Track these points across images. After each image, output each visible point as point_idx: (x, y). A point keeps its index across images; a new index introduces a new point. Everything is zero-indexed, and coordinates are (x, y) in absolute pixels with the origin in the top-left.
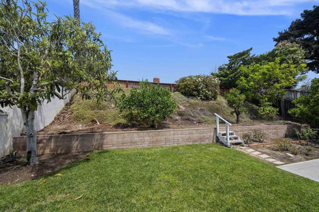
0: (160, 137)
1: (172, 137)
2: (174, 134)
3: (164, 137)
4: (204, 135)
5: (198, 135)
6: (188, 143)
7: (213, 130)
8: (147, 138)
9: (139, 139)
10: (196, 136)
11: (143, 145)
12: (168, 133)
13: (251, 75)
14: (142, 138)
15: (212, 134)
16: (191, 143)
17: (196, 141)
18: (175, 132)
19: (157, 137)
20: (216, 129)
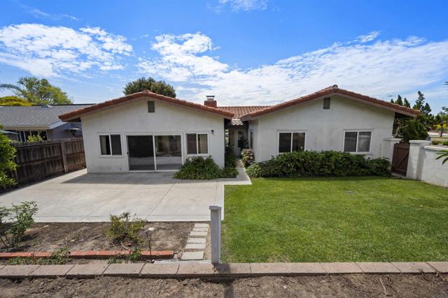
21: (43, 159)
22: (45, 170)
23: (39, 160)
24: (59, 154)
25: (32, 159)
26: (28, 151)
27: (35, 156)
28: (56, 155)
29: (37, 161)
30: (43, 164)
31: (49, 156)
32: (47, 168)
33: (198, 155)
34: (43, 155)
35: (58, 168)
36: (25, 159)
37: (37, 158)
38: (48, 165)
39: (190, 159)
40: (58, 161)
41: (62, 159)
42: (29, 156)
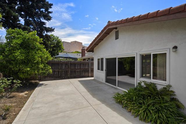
21: (80, 69)
22: (81, 74)
23: (79, 69)
24: (88, 68)
25: (76, 68)
26: (75, 64)
27: (78, 67)
28: (86, 68)
29: (78, 69)
30: (80, 71)
31: (83, 68)
32: (82, 73)
33: (152, 81)
34: (81, 67)
35: (86, 74)
36: (74, 67)
37: (78, 68)
38: (82, 72)
39: (143, 84)
40: (87, 71)
41: (89, 70)
42: (75, 67)
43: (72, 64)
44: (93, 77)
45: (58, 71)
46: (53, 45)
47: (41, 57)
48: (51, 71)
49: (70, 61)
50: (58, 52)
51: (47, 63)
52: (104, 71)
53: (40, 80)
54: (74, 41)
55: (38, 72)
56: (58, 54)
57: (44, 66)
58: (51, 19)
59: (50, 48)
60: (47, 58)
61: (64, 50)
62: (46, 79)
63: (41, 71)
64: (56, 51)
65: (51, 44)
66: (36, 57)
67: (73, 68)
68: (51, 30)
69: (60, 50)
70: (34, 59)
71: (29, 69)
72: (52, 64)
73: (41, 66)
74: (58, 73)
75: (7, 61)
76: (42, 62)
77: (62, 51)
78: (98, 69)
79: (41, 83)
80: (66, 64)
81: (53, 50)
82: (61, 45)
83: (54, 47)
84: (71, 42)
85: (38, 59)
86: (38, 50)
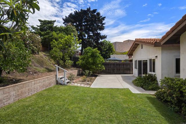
0: (24, 89)
1: (33, 86)
2: (34, 84)
3: (27, 88)
4: (51, 81)
5: (48, 81)
6: (43, 89)
7: (55, 76)
8: (13, 93)
9: (5, 95)
10: (47, 82)
11: (9, 101)
12: (30, 84)
13: (59, 40)
14: (7, 95)
15: (55, 79)
16: (45, 89)
17: (47, 86)
18: (36, 82)
19: (22, 90)
20: (56, 75)
21: (124, 68)
22: (124, 72)
23: (123, 68)
27: (121, 66)
28: (128, 67)
29: (122, 68)
31: (126, 67)
34: (124, 67)
35: (128, 72)
38: (125, 70)
41: (130, 69)
42: (120, 66)
43: (117, 65)
44: (132, 74)
45: (109, 69)
46: (106, 49)
47: (99, 61)
48: (104, 68)
49: (116, 63)
50: (110, 54)
51: (102, 64)
52: (137, 70)
53: (99, 74)
54: (127, 40)
55: (98, 68)
56: (110, 57)
57: (101, 66)
58: (104, 29)
59: (104, 52)
60: (102, 61)
61: (114, 52)
62: (102, 73)
63: (99, 68)
64: (109, 54)
65: (104, 48)
66: (97, 61)
67: (118, 67)
68: (105, 37)
69: (111, 52)
70: (96, 62)
71: (94, 67)
72: (105, 64)
73: (100, 65)
74: (109, 70)
75: (86, 63)
76: (100, 64)
77: (113, 53)
78: (135, 68)
79: (99, 75)
80: (114, 64)
81: (106, 53)
82: (112, 48)
83: (107, 50)
84: (124, 41)
85: (98, 62)
86: (98, 57)
